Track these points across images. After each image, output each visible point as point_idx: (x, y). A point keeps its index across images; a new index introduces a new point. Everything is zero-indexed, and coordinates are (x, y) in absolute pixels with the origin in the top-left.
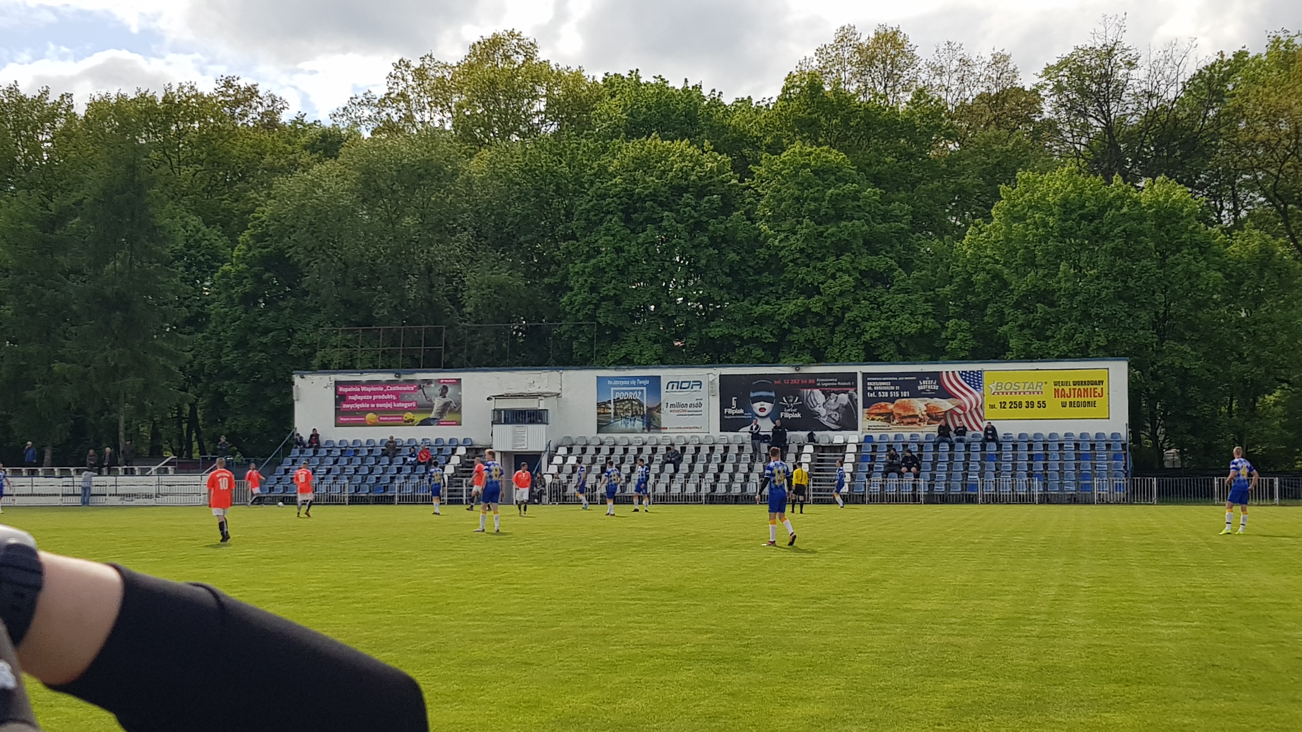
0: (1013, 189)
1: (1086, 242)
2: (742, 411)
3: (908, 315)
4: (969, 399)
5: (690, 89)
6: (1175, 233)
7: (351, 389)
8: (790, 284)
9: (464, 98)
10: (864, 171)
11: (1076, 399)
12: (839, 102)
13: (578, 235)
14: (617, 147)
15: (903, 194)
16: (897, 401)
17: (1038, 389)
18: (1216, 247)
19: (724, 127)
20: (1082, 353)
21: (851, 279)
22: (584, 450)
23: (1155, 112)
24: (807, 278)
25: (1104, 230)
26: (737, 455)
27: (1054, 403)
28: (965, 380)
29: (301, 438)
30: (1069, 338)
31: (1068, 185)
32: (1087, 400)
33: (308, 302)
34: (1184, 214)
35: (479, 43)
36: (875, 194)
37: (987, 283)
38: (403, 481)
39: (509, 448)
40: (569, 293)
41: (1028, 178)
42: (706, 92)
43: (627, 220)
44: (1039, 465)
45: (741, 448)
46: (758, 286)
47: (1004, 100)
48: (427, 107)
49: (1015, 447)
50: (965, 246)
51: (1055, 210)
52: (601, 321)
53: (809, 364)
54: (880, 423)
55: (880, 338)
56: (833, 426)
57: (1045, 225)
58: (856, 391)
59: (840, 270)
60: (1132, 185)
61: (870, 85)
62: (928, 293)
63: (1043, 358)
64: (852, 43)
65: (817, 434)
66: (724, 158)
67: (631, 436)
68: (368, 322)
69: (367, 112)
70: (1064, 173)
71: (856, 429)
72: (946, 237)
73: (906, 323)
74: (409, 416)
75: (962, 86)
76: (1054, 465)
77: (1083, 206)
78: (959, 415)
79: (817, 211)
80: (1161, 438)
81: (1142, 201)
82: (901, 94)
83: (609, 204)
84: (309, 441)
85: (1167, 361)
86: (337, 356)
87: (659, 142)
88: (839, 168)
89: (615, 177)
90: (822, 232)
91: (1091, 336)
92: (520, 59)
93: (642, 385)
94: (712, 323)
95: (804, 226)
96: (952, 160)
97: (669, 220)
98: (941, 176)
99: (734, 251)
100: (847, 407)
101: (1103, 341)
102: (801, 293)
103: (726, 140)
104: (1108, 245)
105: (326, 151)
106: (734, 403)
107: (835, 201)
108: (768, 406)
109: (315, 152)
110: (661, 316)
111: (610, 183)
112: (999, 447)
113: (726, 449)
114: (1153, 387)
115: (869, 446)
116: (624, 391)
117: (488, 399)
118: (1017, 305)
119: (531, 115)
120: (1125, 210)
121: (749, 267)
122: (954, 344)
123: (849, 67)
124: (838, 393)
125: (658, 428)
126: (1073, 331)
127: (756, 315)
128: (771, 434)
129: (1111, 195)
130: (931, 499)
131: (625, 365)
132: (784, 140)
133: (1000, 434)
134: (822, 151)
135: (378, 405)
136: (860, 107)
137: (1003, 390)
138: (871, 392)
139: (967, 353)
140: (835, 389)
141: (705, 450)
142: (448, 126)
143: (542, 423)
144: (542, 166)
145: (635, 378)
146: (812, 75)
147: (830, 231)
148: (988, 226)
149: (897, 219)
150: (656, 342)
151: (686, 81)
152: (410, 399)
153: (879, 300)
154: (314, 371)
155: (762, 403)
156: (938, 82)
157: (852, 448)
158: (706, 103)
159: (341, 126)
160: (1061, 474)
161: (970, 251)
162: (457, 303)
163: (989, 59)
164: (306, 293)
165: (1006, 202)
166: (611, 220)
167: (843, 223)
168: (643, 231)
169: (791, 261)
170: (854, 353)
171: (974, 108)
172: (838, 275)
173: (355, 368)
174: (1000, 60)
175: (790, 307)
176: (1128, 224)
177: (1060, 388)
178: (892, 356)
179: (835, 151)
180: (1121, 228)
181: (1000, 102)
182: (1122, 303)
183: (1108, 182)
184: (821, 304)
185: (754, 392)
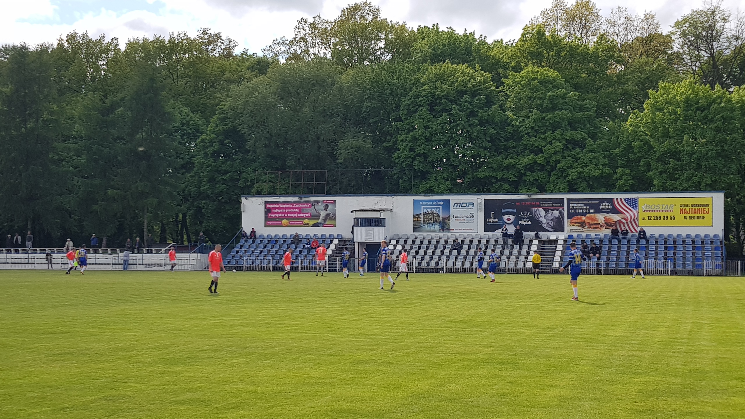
0: (657, 92)
1: (699, 123)
2: (496, 220)
3: (594, 166)
4: (630, 214)
5: (468, 34)
7: (274, 206)
8: (525, 147)
9: (338, 40)
10: (569, 82)
11: (693, 215)
12: (555, 42)
13: (403, 119)
14: (425, 68)
15: (591, 96)
16: (588, 215)
17: (671, 209)
19: (487, 56)
20: (697, 188)
21: (561, 144)
22: (406, 242)
23: (740, 48)
24: (535, 143)
25: (710, 117)
26: (494, 245)
27: (680, 217)
28: (627, 203)
29: (246, 233)
30: (689, 179)
31: (689, 90)
32: (699, 215)
33: (250, 156)
35: (347, 8)
36: (575, 95)
37: (641, 147)
38: (303, 258)
39: (363, 240)
40: (398, 152)
41: (665, 86)
42: (477, 36)
43: (431, 110)
44: (671, 253)
45: (496, 241)
46: (506, 149)
47: (651, 41)
48: (317, 45)
49: (657, 242)
50: (628, 125)
51: (681, 104)
52: (416, 168)
53: (536, 193)
54: (577, 228)
55: (577, 178)
56: (550, 229)
57: (675, 113)
58: (563, 209)
59: (554, 139)
60: (727, 90)
61: (572, 32)
62: (606, 153)
63: (674, 190)
64: (562, 8)
65: (541, 234)
66: (487, 74)
67: (433, 234)
68: (283, 168)
69: (283, 48)
70: (687, 83)
71: (563, 231)
72: (617, 120)
73: (593, 170)
74: (306, 221)
75: (626, 33)
76: (680, 253)
77: (698, 103)
78: (624, 223)
79: (541, 105)
81: (733, 99)
82: (591, 38)
83: (421, 101)
84: (250, 235)
86: (266, 187)
87: (450, 65)
88: (554, 80)
89: (424, 85)
90: (544, 117)
91: (702, 178)
92: (370, 18)
93: (440, 205)
94: (480, 170)
95: (534, 113)
96: (620, 76)
97: (455, 110)
98: (614, 85)
99: (493, 128)
100: (558, 218)
101: (709, 182)
102: (532, 153)
103: (489, 64)
104: (713, 125)
105: (259, 71)
106: (492, 216)
107: (552, 99)
108: (512, 217)
109: (253, 71)
110: (450, 165)
111: (421, 89)
112: (647, 242)
113: (488, 242)
116: (429, 208)
117: (351, 212)
118: (659, 160)
119: (376, 50)
120: (723, 105)
121: (502, 137)
122: (621, 182)
123: (560, 22)
124: (553, 210)
125: (449, 230)
126: (691, 175)
127: (505, 165)
128: (513, 233)
129: (715, 96)
130: (607, 272)
131: (429, 193)
132: (522, 64)
133: (648, 235)
134: (544, 70)
135: (289, 215)
136: (567, 45)
137: (650, 209)
138: (572, 209)
139: (628, 188)
140: (552, 208)
141: (475, 242)
142: (329, 56)
143: (382, 226)
144: (383, 79)
145: (436, 201)
146: (539, 26)
147: (549, 116)
148: (642, 114)
149: (588, 110)
150: (447, 180)
151: (466, 30)
152: (307, 212)
153: (577, 156)
154: (253, 196)
155: (509, 215)
156: (612, 30)
157: (561, 242)
158: (476, 43)
159: (268, 56)
160: (684, 258)
161: (631, 128)
162: (334, 157)
163: (642, 17)
164: (249, 151)
165: (652, 100)
166: (422, 110)
167: (557, 112)
168: (440, 116)
169: (526, 134)
170: (562, 187)
171: (633, 45)
172: (553, 142)
173: (275, 194)
174: (649, 17)
175: (525, 160)
176: (725, 113)
177: (684, 208)
178: (584, 189)
179: (552, 70)
180: (721, 115)
181: (648, 42)
182: (720, 159)
183: (713, 88)
184: (543, 159)
185: (504, 209)
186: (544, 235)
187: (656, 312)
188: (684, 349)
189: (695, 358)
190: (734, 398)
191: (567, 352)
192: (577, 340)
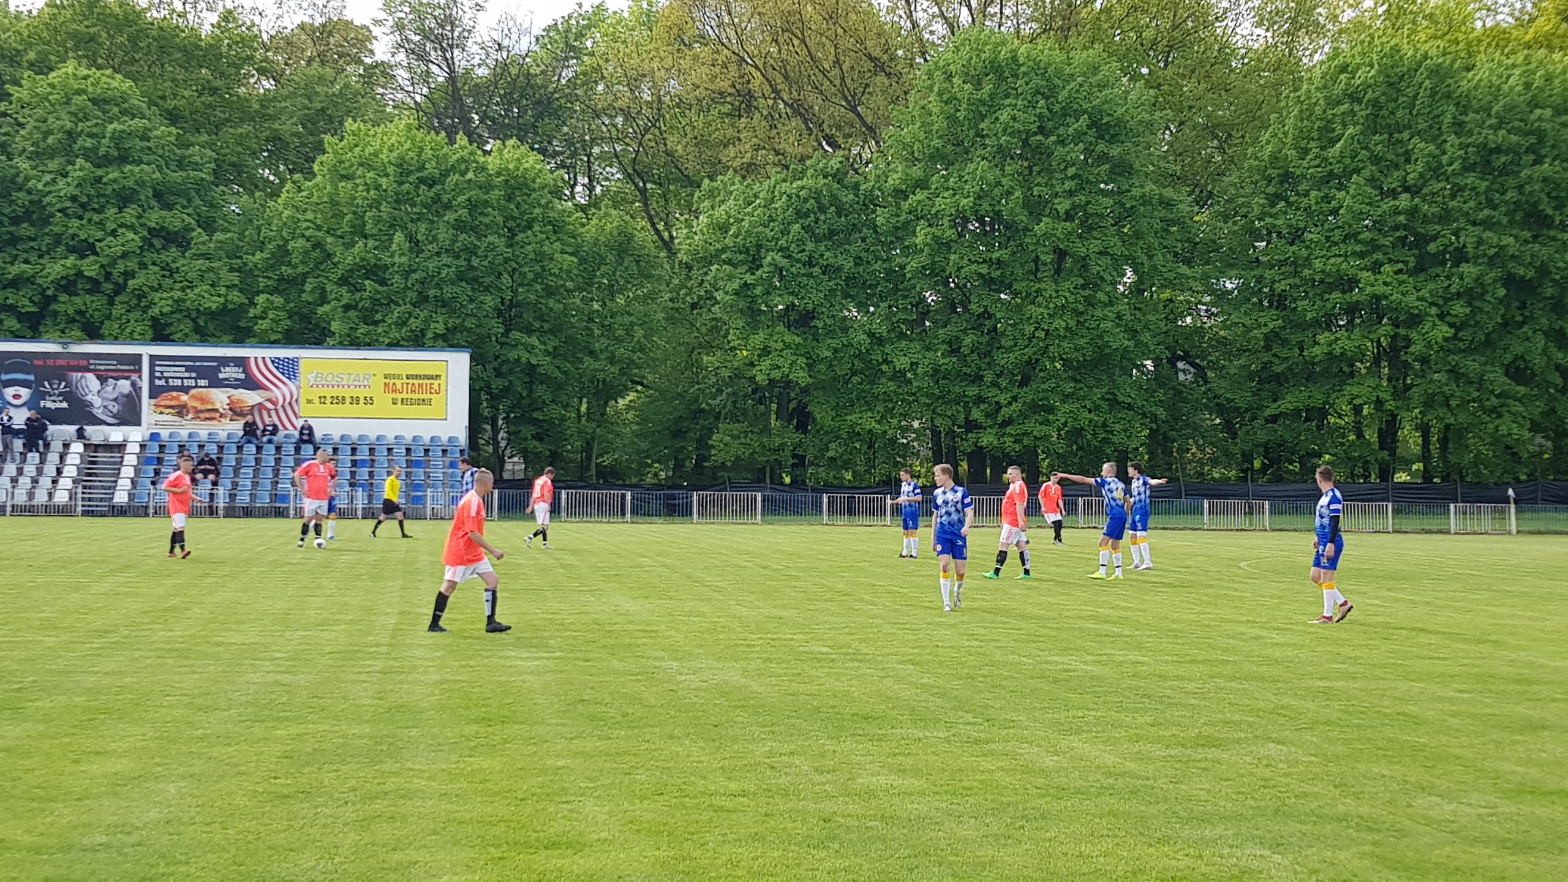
0: (341, 140)
1: (425, 211)
3: (208, 287)
4: (281, 391)
6: (527, 207)
8: (58, 239)
10: (156, 105)
11: (410, 396)
12: (126, 17)
15: (204, 138)
16: (193, 391)
17: (365, 383)
18: (571, 227)
20: (417, 341)
21: (136, 238)
23: (505, 65)
24: (80, 232)
25: (445, 198)
27: (383, 400)
28: (277, 368)
30: (402, 323)
31: (405, 142)
32: (421, 396)
34: (536, 186)
36: (170, 134)
37: (306, 252)
41: (359, 129)
46: (14, 240)
47: (330, 34)
50: (281, 207)
51: (391, 169)
53: (80, 341)
54: (170, 418)
55: (172, 313)
56: (110, 420)
57: (378, 187)
58: (140, 377)
59: (122, 226)
60: (479, 148)
62: (234, 261)
63: (369, 346)
65: (89, 429)
70: (401, 127)
71: (139, 424)
72: (257, 194)
73: (206, 295)
75: (280, 11)
77: (422, 168)
78: (268, 410)
79: (95, 149)
80: (503, 444)
81: (490, 167)
85: (512, 355)
88: (124, 97)
90: (101, 178)
91: (428, 321)
95: (77, 166)
96: (265, 101)
98: (253, 119)
100: (128, 396)
101: (440, 329)
102: (71, 252)
104: (450, 216)
107: (118, 138)
108: (25, 393)
112: (317, 449)
114: (498, 384)
115: (156, 445)
118: (343, 281)
120: (470, 175)
122: (263, 325)
124: (116, 379)
126: (407, 315)
127: (10, 277)
128: (26, 427)
129: (455, 157)
130: (231, 512)
132: (53, 58)
133: (318, 435)
134: (103, 75)
136: (152, 24)
137: (324, 382)
138: (159, 378)
139: (280, 336)
140: (114, 374)
147: (111, 176)
148: (310, 184)
149: (197, 167)
153: (173, 266)
155: (17, 388)
157: (133, 448)
161: (286, 212)
165: (331, 156)
167: (128, 168)
169: (59, 211)
170: (138, 329)
171: (295, 39)
172: (120, 231)
175: (58, 268)
176: (473, 193)
177: (391, 382)
178: (186, 335)
179: (119, 76)
180: (466, 197)
181: (325, 35)
182: (464, 284)
183: (452, 142)
184: (97, 266)
185: (6, 373)
186: (95, 433)
187: (328, 592)
188: (379, 665)
189: (401, 682)
190: (471, 759)
191: (135, 680)
192: (159, 654)
